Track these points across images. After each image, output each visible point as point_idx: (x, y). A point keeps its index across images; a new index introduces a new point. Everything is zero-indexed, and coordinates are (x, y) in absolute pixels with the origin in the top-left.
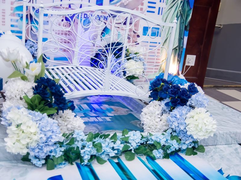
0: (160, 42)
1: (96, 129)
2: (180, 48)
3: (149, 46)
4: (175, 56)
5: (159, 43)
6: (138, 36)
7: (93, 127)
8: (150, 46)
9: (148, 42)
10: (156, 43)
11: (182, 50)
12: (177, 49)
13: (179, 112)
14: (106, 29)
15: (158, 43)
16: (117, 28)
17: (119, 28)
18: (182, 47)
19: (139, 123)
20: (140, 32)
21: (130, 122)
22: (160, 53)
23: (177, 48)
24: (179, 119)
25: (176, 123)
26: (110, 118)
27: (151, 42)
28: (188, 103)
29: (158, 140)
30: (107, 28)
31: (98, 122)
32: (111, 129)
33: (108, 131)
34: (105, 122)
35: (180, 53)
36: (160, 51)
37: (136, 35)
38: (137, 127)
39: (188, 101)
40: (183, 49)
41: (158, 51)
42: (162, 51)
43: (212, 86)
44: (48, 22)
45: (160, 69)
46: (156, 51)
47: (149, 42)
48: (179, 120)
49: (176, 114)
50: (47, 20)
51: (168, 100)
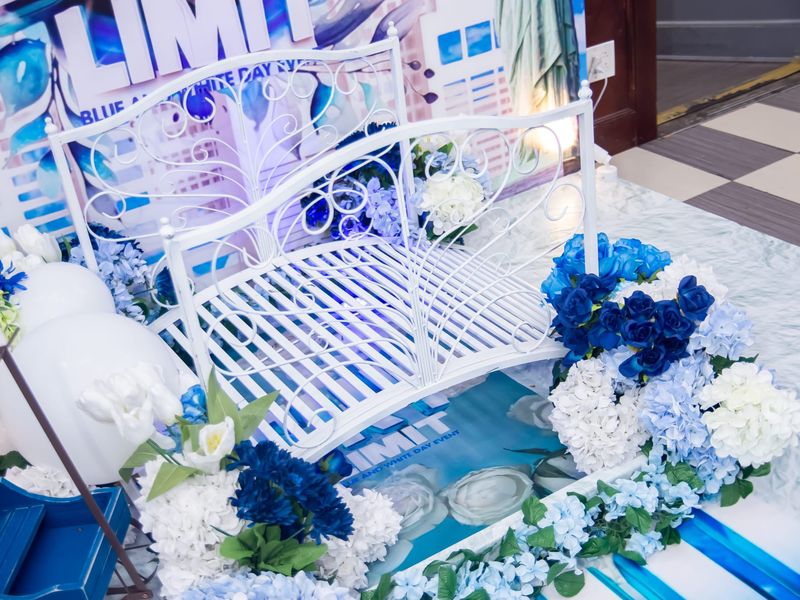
0: (500, 66)
1: (423, 488)
2: (570, 57)
3: (470, 91)
4: (558, 92)
5: (501, 69)
6: (429, 73)
7: (409, 480)
8: (474, 90)
9: (464, 81)
10: (491, 72)
11: (576, 63)
12: (559, 68)
13: (673, 392)
14: (322, 93)
15: (496, 71)
16: (355, 74)
17: (360, 71)
18: (574, 53)
19: (534, 406)
20: (431, 57)
21: (509, 413)
22: (508, 99)
23: (561, 63)
24: (681, 418)
25: (676, 432)
26: (442, 420)
27: (473, 75)
28: (691, 348)
29: (638, 505)
30: (326, 87)
31: (416, 451)
32: (466, 474)
33: (460, 483)
34: (435, 442)
35: (572, 75)
36: (509, 94)
37: (421, 71)
38: (537, 428)
39: (688, 341)
40: (578, 60)
41: (505, 95)
42: (514, 89)
43: (683, 109)
44: (131, 140)
45: (521, 150)
46: (498, 98)
47: (468, 80)
48: (683, 422)
49: (668, 402)
50: (126, 137)
51: (625, 353)
